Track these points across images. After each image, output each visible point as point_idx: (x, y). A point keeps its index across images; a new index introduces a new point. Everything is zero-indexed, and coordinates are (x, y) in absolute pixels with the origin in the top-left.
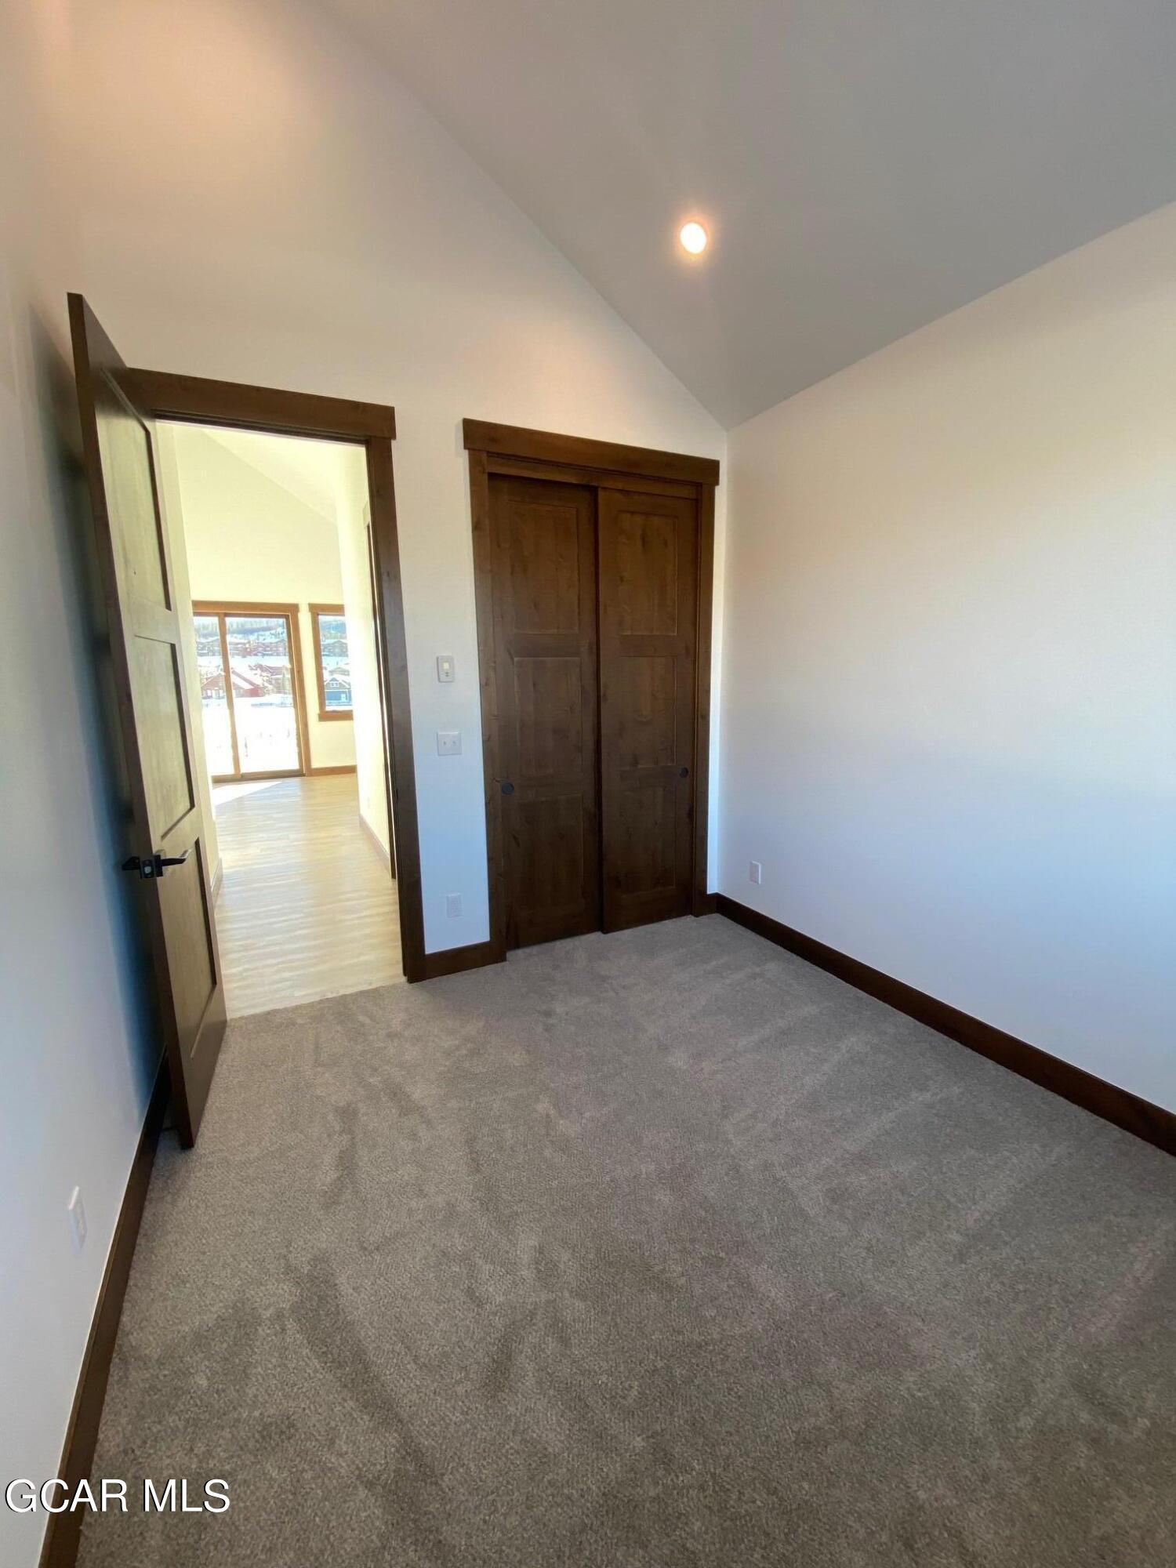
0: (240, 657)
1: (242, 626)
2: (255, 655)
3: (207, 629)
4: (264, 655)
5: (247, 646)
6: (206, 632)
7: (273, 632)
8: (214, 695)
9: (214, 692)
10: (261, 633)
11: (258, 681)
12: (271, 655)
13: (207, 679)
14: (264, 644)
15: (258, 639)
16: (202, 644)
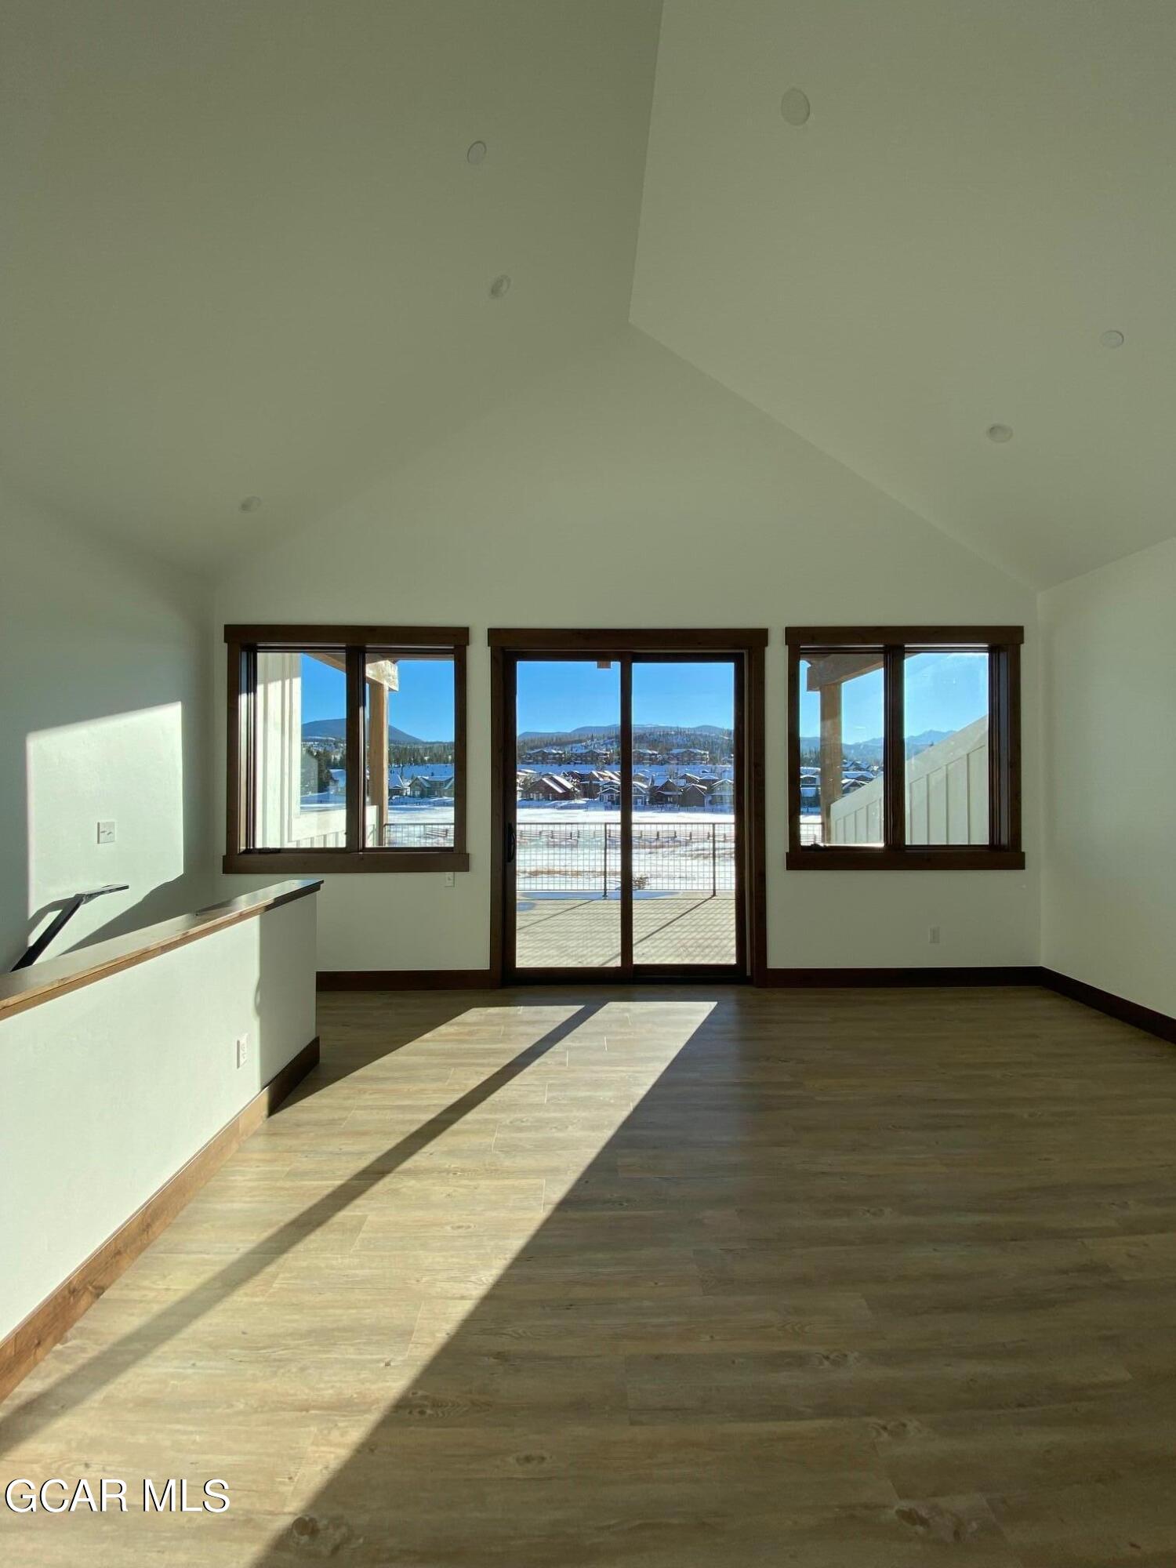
0: (557, 765)
1: (560, 739)
2: (569, 763)
3: (534, 742)
4: (575, 763)
5: (563, 756)
6: (532, 745)
7: (584, 744)
8: (535, 798)
9: (535, 795)
10: (574, 745)
11: (569, 785)
12: (581, 764)
13: (531, 784)
14: (576, 754)
15: (572, 750)
16: (530, 754)
